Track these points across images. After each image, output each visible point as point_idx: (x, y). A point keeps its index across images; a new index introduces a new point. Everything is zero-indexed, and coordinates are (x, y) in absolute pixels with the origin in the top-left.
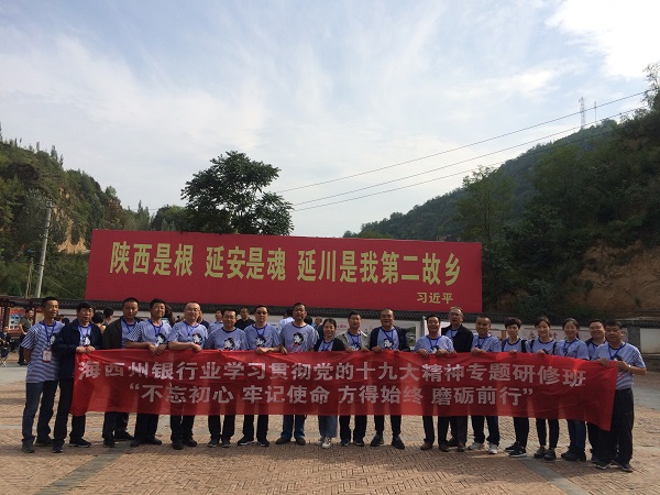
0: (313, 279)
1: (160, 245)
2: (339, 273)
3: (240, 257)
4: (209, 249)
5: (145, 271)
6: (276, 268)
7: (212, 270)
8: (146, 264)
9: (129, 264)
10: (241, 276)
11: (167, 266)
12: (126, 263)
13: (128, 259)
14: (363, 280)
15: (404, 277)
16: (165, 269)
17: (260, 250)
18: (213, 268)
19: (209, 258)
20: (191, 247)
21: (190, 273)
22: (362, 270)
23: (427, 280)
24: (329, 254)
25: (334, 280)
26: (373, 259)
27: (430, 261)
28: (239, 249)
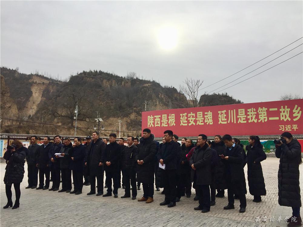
0: (226, 123)
1: (163, 115)
2: (237, 119)
3: (193, 117)
4: (181, 115)
5: (159, 125)
6: (208, 120)
7: (183, 123)
8: (159, 123)
9: (154, 123)
11: (166, 123)
12: (153, 123)
13: (153, 122)
14: (250, 121)
15: (271, 119)
16: (166, 124)
17: (201, 113)
18: (183, 122)
19: (181, 118)
20: (174, 115)
21: (175, 125)
22: (248, 117)
23: (283, 119)
24: (232, 111)
25: (235, 122)
26: (254, 111)
27: (284, 110)
28: (193, 113)
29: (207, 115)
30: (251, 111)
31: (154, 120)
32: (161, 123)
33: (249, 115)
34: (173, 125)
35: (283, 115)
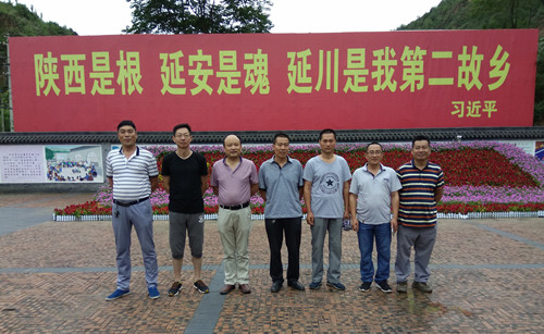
0: (308, 90)
2: (343, 81)
3: (205, 66)
4: (163, 56)
5: (82, 90)
6: (256, 78)
7: (170, 85)
8: (82, 81)
9: (60, 83)
10: (210, 90)
11: (109, 83)
12: (55, 81)
13: (57, 76)
14: (376, 88)
15: (433, 82)
16: (107, 87)
17: (233, 53)
18: (171, 81)
19: (164, 69)
20: (136, 55)
21: (140, 90)
22: (374, 75)
23: (463, 85)
24: (329, 53)
25: (336, 90)
26: (390, 58)
27: (468, 57)
28: (204, 54)
29: (251, 62)
30: (383, 58)
31: (60, 71)
32: (89, 83)
33: (375, 69)
34: (136, 91)
35: (464, 74)
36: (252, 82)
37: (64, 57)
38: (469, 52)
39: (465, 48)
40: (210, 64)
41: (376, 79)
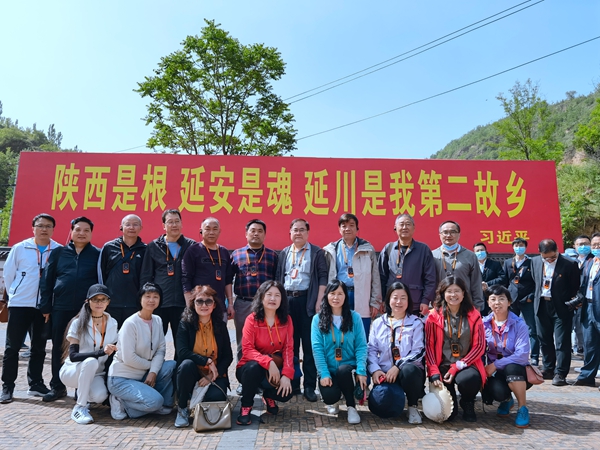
0: (325, 211)
2: (361, 202)
3: (226, 182)
5: (101, 205)
6: (279, 197)
7: (189, 202)
8: (102, 195)
9: (79, 197)
10: (229, 208)
12: (74, 194)
13: (76, 189)
14: (395, 211)
15: (452, 207)
16: (129, 202)
18: (190, 199)
19: (184, 184)
20: (164, 169)
21: (163, 206)
22: (393, 198)
26: (407, 181)
27: (483, 183)
28: (226, 170)
29: (274, 180)
30: (400, 181)
32: (111, 197)
33: (393, 191)
34: (158, 208)
35: (481, 199)
36: (275, 201)
37: (88, 169)
38: (484, 177)
39: (479, 173)
40: (231, 181)
41: (394, 202)
